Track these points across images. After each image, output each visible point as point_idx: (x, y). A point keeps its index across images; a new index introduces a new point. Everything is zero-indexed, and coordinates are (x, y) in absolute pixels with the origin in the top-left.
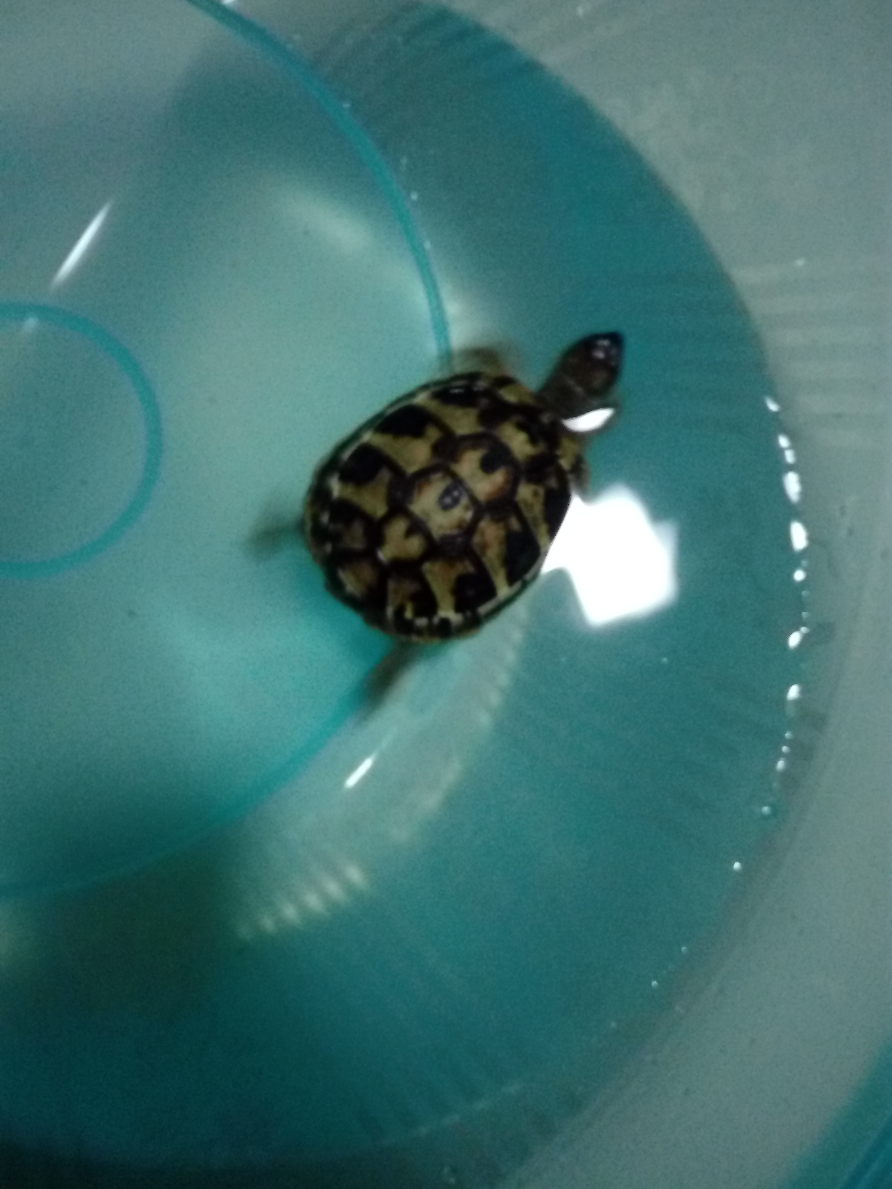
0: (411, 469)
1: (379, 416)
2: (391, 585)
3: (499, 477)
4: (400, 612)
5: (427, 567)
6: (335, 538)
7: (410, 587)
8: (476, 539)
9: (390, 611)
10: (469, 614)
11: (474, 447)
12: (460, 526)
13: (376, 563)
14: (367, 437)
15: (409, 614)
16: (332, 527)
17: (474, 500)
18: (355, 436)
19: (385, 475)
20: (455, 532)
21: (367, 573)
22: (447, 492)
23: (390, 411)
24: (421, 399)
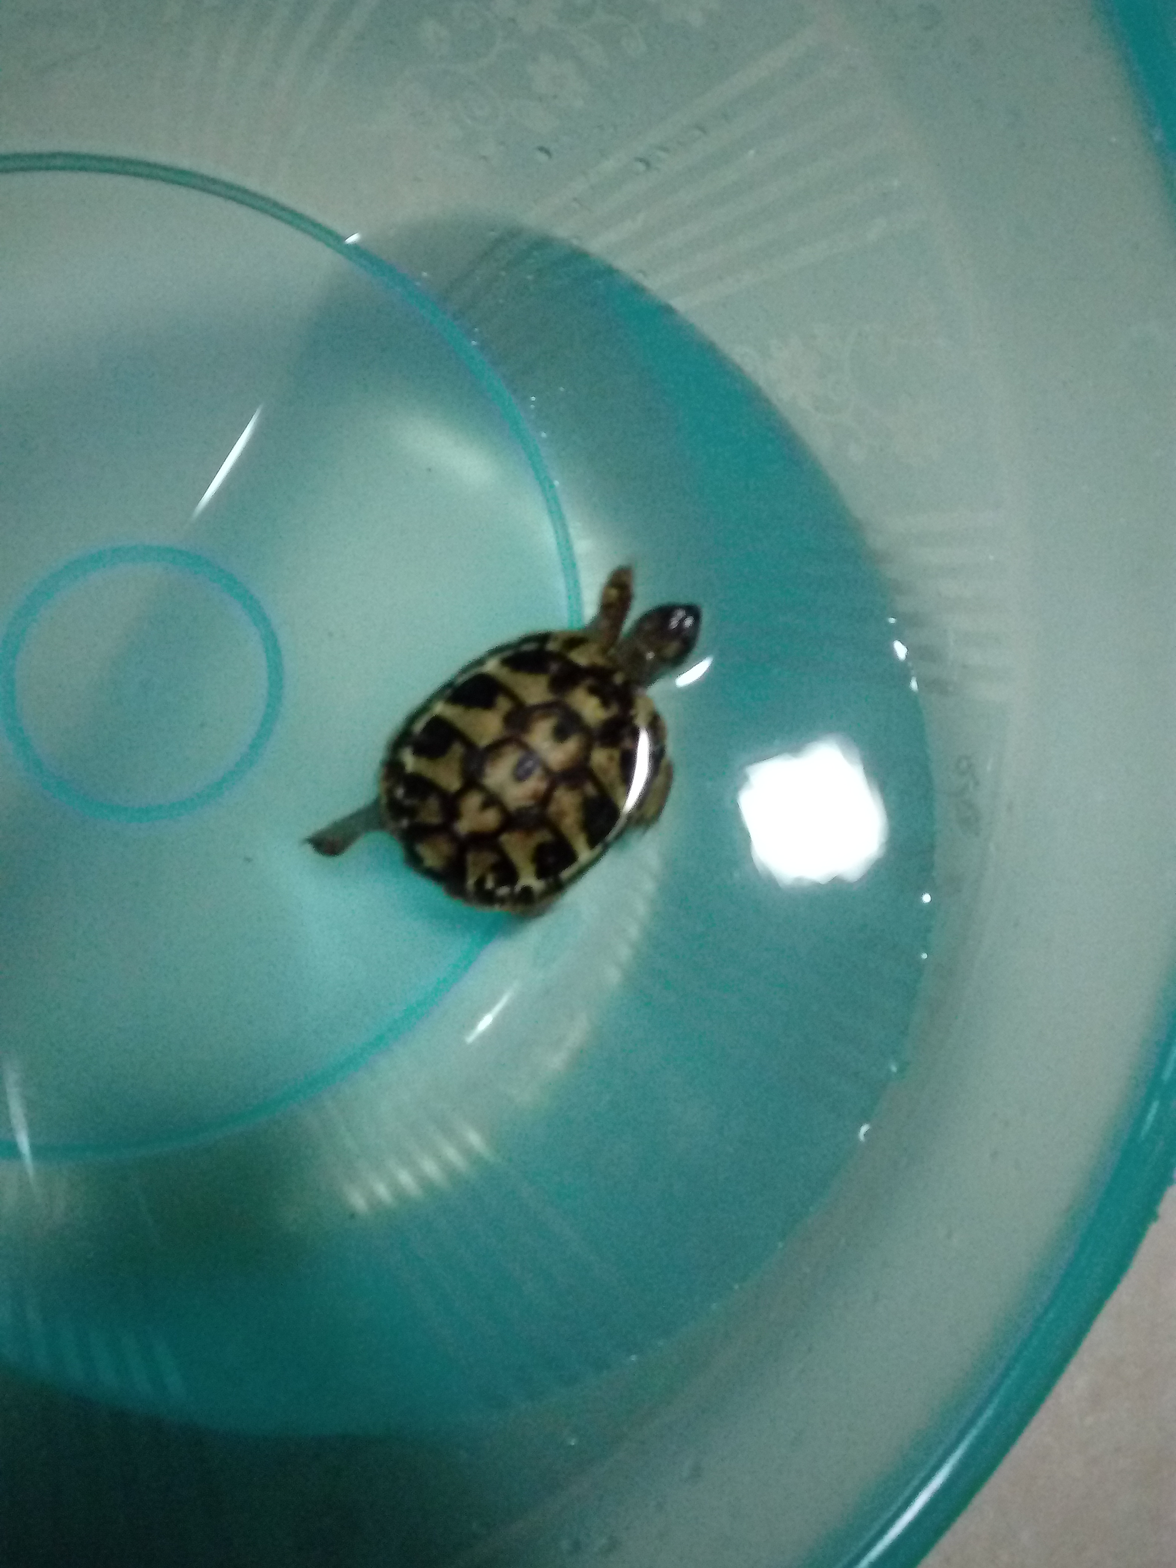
0: (484, 742)
1: (449, 685)
2: (470, 858)
3: (572, 745)
4: (480, 882)
5: (504, 838)
6: (411, 812)
7: (490, 858)
8: (553, 809)
9: (471, 882)
10: (551, 880)
11: (546, 716)
12: (535, 796)
13: (454, 838)
14: (440, 708)
15: (490, 884)
16: (408, 802)
17: (548, 771)
18: (425, 708)
19: (457, 750)
20: (529, 803)
21: (445, 847)
22: (520, 764)
23: (461, 680)
24: (492, 666)
